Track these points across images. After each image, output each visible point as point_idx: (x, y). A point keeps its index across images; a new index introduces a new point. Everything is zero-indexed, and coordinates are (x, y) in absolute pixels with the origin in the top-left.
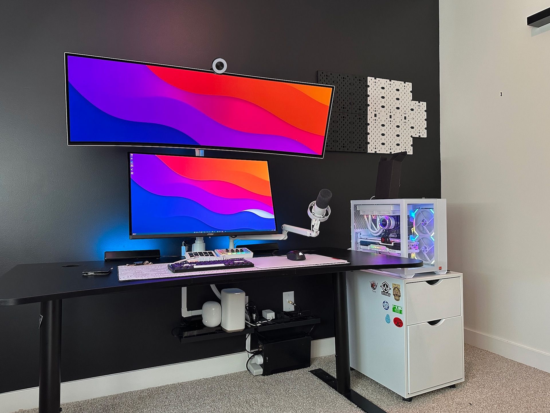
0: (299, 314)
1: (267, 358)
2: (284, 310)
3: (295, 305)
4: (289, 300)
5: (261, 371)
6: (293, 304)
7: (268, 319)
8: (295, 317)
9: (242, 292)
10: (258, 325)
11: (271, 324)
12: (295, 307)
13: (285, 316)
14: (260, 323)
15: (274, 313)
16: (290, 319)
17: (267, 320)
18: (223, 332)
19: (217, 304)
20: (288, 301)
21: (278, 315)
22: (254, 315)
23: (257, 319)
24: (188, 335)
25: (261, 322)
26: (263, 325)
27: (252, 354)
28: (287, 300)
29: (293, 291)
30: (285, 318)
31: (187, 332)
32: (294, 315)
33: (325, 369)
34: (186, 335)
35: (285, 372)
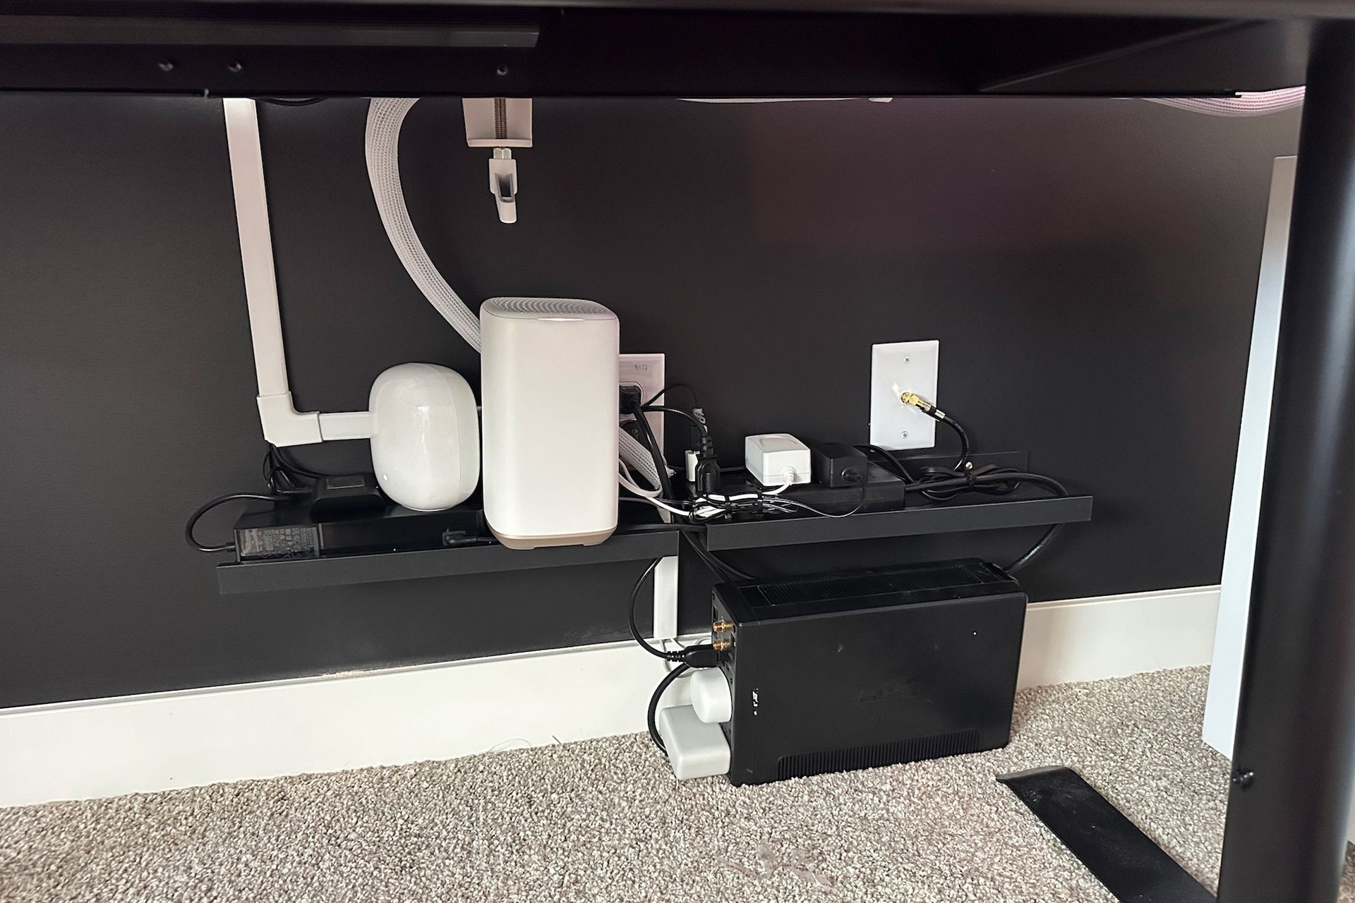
0: (963, 465)
1: (755, 696)
2: (873, 443)
3: (941, 414)
4: (910, 391)
5: (720, 756)
6: (931, 413)
7: (766, 484)
8: (937, 479)
9: (605, 312)
10: (707, 512)
11: (781, 515)
12: (940, 427)
13: (880, 474)
14: (716, 504)
15: (808, 451)
16: (907, 492)
17: (760, 488)
18: (487, 544)
19: (451, 384)
20: (899, 395)
21: (830, 465)
22: (693, 460)
23: (704, 479)
24: (269, 548)
25: (722, 498)
26: (735, 515)
27: (674, 660)
28: (896, 388)
29: (937, 342)
30: (873, 485)
31: (254, 531)
32: (931, 470)
33: (1097, 773)
34: (253, 547)
35: (860, 772)
